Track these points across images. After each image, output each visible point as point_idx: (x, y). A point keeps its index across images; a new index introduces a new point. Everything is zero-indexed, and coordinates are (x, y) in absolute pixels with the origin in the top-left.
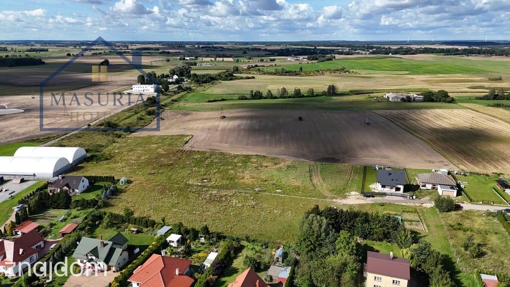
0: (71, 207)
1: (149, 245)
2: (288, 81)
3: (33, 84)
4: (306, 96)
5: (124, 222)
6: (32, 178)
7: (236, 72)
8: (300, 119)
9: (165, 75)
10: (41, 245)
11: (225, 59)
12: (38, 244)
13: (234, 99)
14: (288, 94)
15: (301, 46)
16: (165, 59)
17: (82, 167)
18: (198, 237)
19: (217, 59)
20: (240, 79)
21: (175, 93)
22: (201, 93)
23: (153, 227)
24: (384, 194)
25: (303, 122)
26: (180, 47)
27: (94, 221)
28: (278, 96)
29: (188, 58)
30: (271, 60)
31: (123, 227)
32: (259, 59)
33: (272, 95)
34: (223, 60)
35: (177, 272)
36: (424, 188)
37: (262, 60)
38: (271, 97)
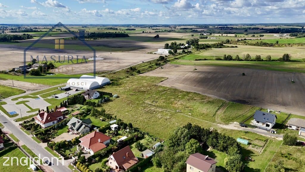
0: (84, 104)
1: (100, 127)
2: (259, 50)
3: (117, 46)
4: (265, 61)
5: (100, 114)
6: (81, 89)
7: (228, 43)
8: (244, 74)
9: (182, 44)
10: (61, 118)
11: (228, 35)
12: (60, 117)
13: (213, 60)
14: (250, 58)
15: (293, 26)
16: (191, 35)
17: (104, 87)
18: (126, 128)
19: (224, 35)
20: (227, 47)
21: (180, 54)
22: (196, 55)
23: (111, 119)
24: (256, 127)
25: (244, 76)
26: (206, 27)
27: (88, 112)
28: (243, 59)
29: (205, 34)
30: (261, 36)
31: (98, 117)
32: (252, 35)
33: (239, 58)
34: (227, 36)
35: (99, 140)
36: (290, 128)
37: (254, 36)
38: (238, 59)
